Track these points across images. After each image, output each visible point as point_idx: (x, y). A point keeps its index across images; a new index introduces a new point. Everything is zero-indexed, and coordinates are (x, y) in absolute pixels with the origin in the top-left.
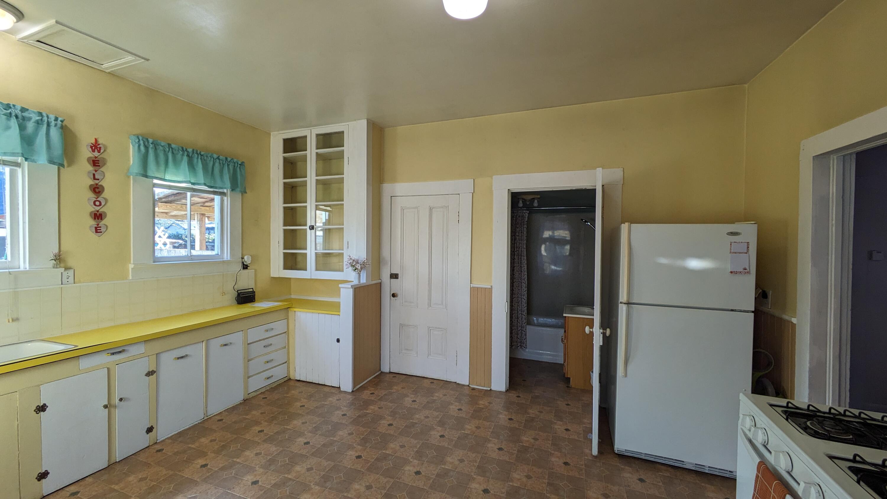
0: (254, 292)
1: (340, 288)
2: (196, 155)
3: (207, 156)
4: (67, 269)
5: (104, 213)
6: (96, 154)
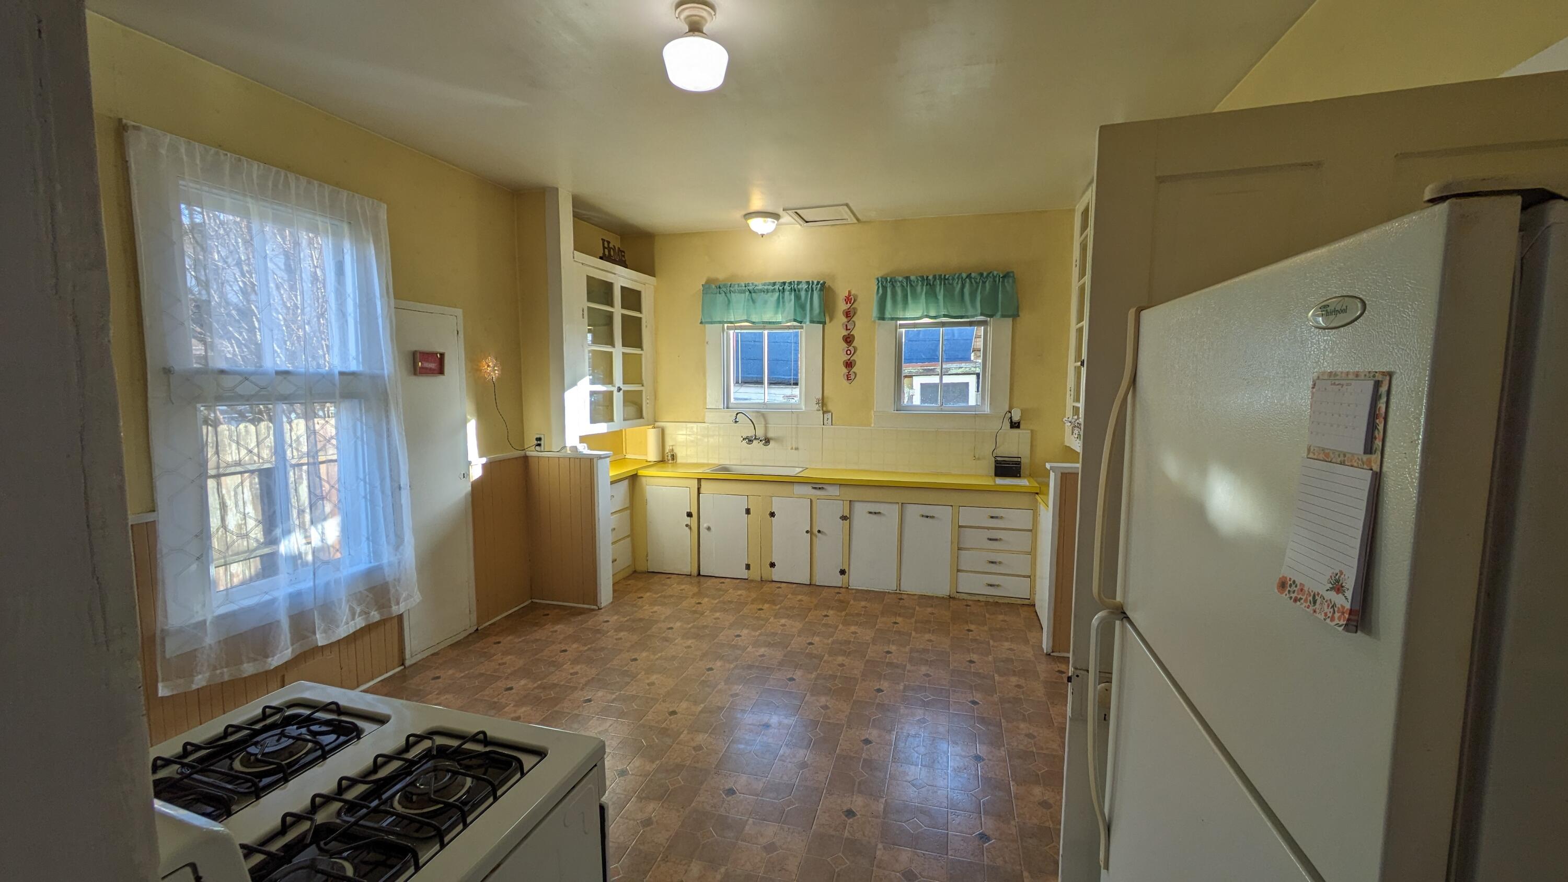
0: (1019, 463)
2: (938, 282)
3: (953, 279)
4: (827, 412)
5: (854, 360)
6: (849, 305)
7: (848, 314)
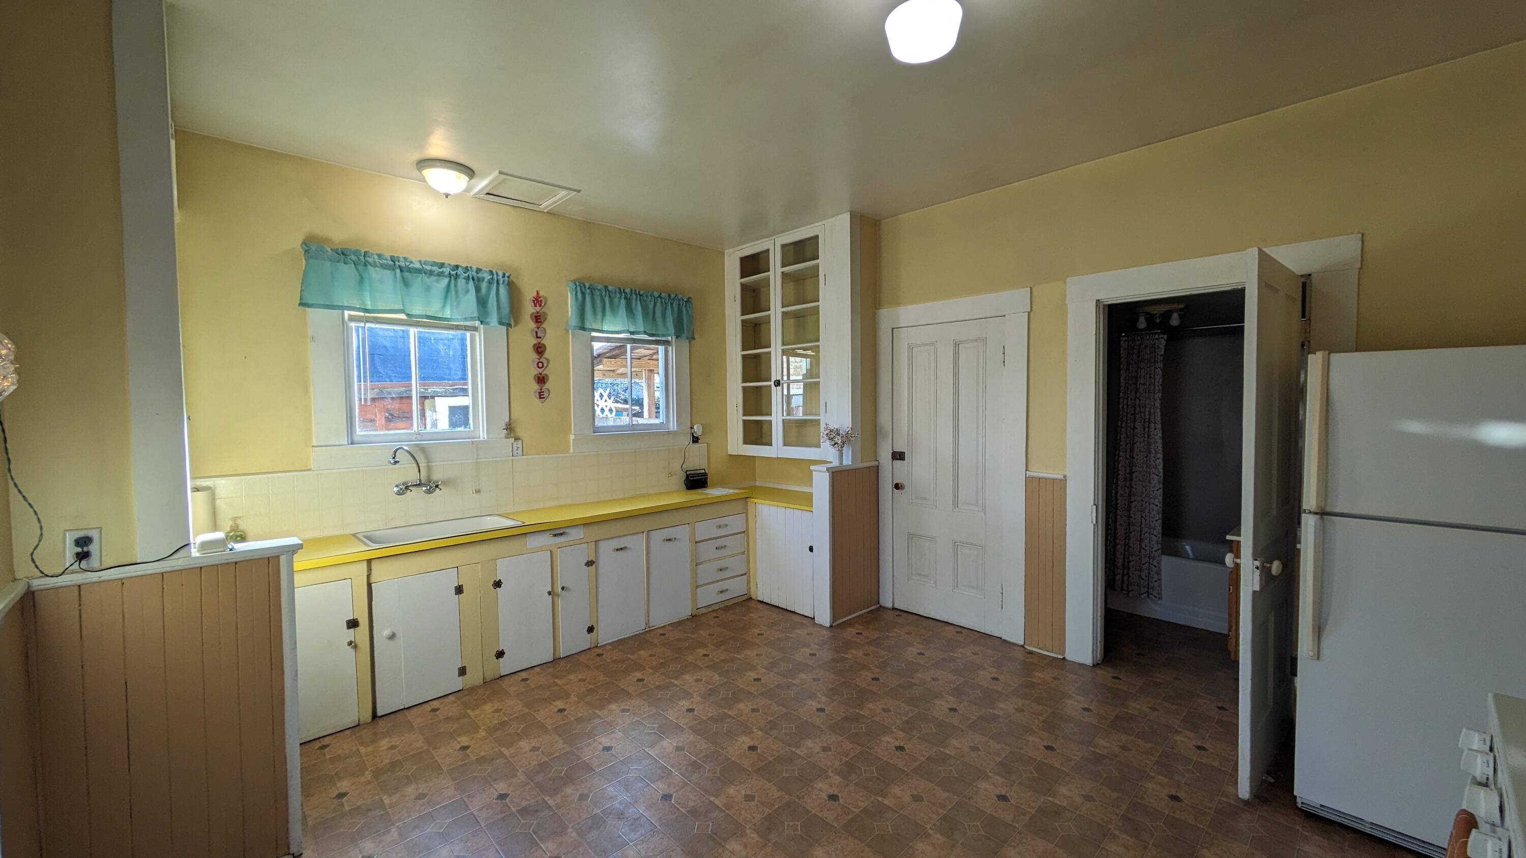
0: (705, 474)
1: (811, 471)
2: (635, 296)
4: (516, 439)
5: (547, 375)
6: (538, 308)
7: (538, 319)
